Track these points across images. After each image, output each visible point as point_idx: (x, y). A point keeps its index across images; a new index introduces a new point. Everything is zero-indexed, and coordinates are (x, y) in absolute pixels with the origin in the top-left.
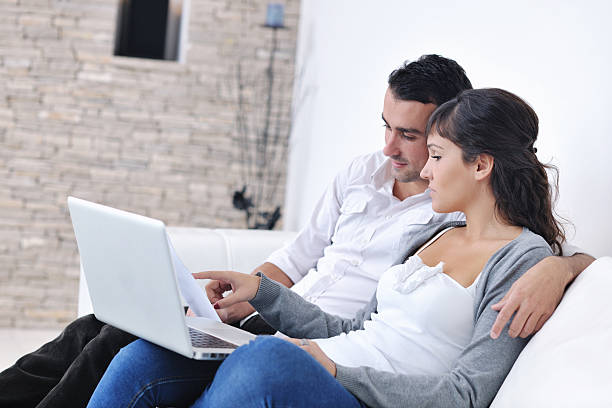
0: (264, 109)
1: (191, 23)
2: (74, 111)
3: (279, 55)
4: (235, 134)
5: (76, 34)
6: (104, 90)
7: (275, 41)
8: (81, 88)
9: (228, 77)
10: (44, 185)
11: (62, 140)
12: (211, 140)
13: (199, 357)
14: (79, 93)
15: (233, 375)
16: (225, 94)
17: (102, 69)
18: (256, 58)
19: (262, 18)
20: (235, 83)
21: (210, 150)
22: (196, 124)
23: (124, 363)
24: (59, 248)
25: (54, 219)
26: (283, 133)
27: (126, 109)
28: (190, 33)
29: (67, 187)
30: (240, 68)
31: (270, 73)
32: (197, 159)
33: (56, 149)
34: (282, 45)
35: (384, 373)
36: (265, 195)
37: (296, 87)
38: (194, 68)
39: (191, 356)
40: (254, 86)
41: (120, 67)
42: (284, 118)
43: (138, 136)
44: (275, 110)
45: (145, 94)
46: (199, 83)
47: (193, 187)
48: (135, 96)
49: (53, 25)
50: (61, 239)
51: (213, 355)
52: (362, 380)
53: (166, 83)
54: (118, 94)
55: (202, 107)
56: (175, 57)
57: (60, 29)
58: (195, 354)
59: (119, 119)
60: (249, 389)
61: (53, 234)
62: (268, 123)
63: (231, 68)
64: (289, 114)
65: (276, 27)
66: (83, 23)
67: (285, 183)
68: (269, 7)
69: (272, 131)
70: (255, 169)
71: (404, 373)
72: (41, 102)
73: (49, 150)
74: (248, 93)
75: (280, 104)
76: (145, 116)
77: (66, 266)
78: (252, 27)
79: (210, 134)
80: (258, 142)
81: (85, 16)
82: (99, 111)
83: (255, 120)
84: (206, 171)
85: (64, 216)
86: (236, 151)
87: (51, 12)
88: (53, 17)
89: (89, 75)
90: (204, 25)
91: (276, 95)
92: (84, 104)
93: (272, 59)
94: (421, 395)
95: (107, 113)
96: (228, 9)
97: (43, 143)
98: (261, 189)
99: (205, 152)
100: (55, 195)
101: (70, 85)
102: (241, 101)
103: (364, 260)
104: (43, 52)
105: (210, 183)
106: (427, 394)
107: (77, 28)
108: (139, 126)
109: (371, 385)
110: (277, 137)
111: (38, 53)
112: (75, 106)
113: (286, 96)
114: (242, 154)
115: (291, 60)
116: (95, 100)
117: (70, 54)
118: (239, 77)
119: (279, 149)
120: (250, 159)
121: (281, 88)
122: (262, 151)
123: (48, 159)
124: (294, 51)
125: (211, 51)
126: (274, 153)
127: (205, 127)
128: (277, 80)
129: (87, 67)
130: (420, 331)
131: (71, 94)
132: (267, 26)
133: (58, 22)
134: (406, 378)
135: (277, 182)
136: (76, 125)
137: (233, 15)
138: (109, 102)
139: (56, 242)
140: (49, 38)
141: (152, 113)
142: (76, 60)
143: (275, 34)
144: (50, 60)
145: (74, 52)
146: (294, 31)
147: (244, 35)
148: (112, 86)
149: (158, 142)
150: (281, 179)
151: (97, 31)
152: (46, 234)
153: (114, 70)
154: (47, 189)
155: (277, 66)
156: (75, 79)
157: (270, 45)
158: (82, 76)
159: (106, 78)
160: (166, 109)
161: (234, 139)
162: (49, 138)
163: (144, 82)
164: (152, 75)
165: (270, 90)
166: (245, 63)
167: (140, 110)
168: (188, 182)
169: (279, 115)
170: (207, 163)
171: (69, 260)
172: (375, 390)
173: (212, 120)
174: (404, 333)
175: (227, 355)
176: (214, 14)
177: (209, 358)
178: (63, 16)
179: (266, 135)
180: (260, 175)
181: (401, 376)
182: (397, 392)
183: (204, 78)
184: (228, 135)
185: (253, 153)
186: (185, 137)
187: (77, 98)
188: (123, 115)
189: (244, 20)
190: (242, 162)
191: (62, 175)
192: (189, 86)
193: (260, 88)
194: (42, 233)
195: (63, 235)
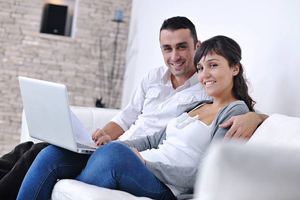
0: (112, 62)
1: (78, 19)
2: (19, 59)
3: (119, 36)
4: (98, 73)
5: (22, 21)
6: (35, 49)
7: (118, 29)
8: (24, 48)
9: (95, 45)
10: (4, 94)
11: (13, 73)
12: (86, 75)
13: (80, 152)
14: (23, 50)
15: (96, 160)
16: (93, 53)
17: (34, 38)
18: (109, 37)
19: (112, 17)
20: (98, 48)
21: (85, 80)
22: (79, 67)
23: (44, 156)
24: (10, 125)
25: (8, 111)
26: (121, 73)
27: (45, 59)
28: (77, 23)
29: (15, 95)
30: (101, 41)
31: (115, 43)
32: (78, 84)
33: (10, 77)
34: (122, 31)
35: (168, 165)
36: (111, 103)
37: (127, 51)
38: (79, 40)
39: (76, 151)
40: (107, 50)
41: (43, 38)
42: (121, 66)
43: (50, 72)
44: (117, 62)
45: (55, 52)
46: (81, 48)
47: (76, 98)
48: (50, 53)
49: (11, 17)
50: (11, 121)
51: (87, 151)
52: (157, 168)
53: (65, 47)
54: (41, 52)
55: (82, 59)
56: (69, 35)
57: (14, 19)
58: (78, 150)
59: (41, 64)
60: (104, 166)
61: (7, 118)
62: (113, 68)
63: (97, 41)
64: (124, 65)
65: (119, 21)
66: (25, 16)
67: (121, 98)
68: (116, 11)
69: (115, 72)
70: (106, 90)
71: (177, 165)
72: (4, 54)
73: (7, 77)
74: (105, 53)
75: (120, 60)
76: (54, 63)
77: (13, 134)
78: (107, 21)
79: (85, 73)
80: (108, 77)
81: (26, 13)
82: (32, 59)
83: (108, 66)
84: (83, 90)
85: (13, 110)
86: (98, 81)
87: (10, 10)
88: (11, 13)
89: (28, 42)
90: (84, 20)
91: (118, 55)
92: (25, 56)
93: (116, 38)
94: (186, 176)
95: (36, 61)
96: (96, 12)
97: (4, 74)
98: (109, 100)
99: (83, 81)
100: (9, 99)
101: (19, 46)
102: (101, 57)
103: (159, 120)
104: (5, 29)
105: (85, 97)
106: (188, 175)
107: (22, 18)
108: (51, 67)
109: (162, 170)
110: (118, 75)
111: (3, 30)
112: (20, 57)
113: (123, 55)
114: (101, 83)
115: (126, 38)
116: (30, 54)
117: (18, 31)
118: (101, 45)
119: (119, 81)
120: (104, 85)
121: (120, 52)
122: (110, 82)
123: (6, 82)
124: (127, 34)
125: (87, 32)
126: (116, 83)
127: (83, 69)
128: (119, 48)
129: (27, 38)
130: (185, 146)
131: (18, 50)
132: (115, 21)
133: (13, 15)
134: (178, 168)
135: (117, 97)
136: (20, 65)
137: (99, 15)
138: (37, 55)
139: (9, 122)
140: (9, 23)
141: (57, 61)
142: (21, 34)
143: (118, 25)
144: (9, 34)
145: (21, 30)
146: (128, 24)
147: (103, 25)
148: (39, 47)
149: (60, 75)
150: (119, 96)
151: (32, 21)
152: (4, 118)
153: (40, 40)
154: (5, 96)
155: (119, 41)
156: (21, 43)
157: (116, 31)
158: (24, 42)
159: (36, 43)
160: (64, 60)
161: (97, 76)
162: (7, 72)
163: (54, 45)
164: (59, 43)
165: (115, 52)
166: (103, 39)
167: (52, 59)
168: (74, 95)
169: (119, 65)
170: (83, 87)
171: (15, 131)
172: (164, 173)
173: (87, 66)
174: (178, 147)
175: (93, 152)
176: (89, 15)
177: (85, 153)
178: (16, 13)
179: (112, 74)
180: (109, 93)
181: (176, 167)
182: (174, 174)
183: (83, 46)
184: (94, 73)
185: (106, 83)
186: (73, 73)
187: (21, 53)
188: (44, 62)
189: (103, 18)
190: (100, 87)
191: (13, 90)
192: (76, 49)
193: (110, 51)
194: (2, 118)
195: (12, 119)
